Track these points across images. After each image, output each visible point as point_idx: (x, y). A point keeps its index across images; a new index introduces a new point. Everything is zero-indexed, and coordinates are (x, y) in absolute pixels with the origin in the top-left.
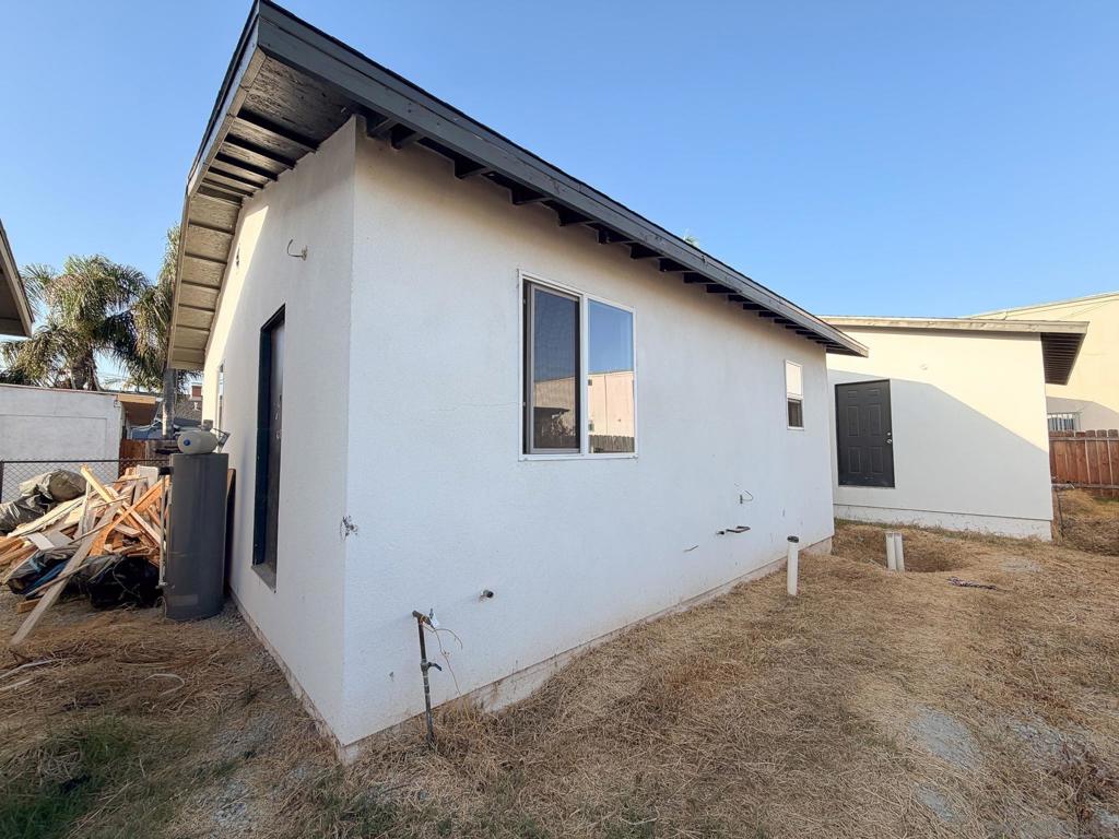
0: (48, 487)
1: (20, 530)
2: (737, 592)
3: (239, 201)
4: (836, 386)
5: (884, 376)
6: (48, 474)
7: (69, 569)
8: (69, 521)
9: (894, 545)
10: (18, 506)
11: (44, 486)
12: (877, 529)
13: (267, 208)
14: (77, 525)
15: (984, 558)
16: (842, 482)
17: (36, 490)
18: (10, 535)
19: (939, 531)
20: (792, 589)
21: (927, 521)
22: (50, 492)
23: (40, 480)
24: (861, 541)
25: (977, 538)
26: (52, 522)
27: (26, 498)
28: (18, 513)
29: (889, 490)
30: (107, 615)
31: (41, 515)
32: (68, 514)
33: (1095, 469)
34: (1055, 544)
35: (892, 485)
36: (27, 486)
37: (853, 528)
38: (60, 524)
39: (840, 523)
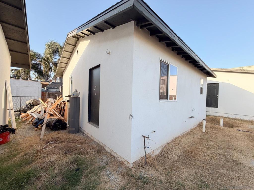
0: (33, 103)
1: (28, 112)
3: (78, 38)
6: (32, 100)
7: (45, 122)
8: (39, 110)
9: (222, 121)
10: (26, 107)
11: (32, 103)
12: (215, 117)
13: (90, 40)
14: (40, 111)
15: (243, 125)
16: (207, 106)
17: (30, 103)
18: (26, 113)
20: (204, 131)
22: (33, 104)
23: (30, 101)
26: (35, 110)
27: (28, 105)
28: (27, 108)
29: (217, 108)
30: (57, 132)
31: (31, 109)
32: (38, 109)
36: (27, 102)
37: (210, 117)
38: (37, 111)
39: (207, 116)
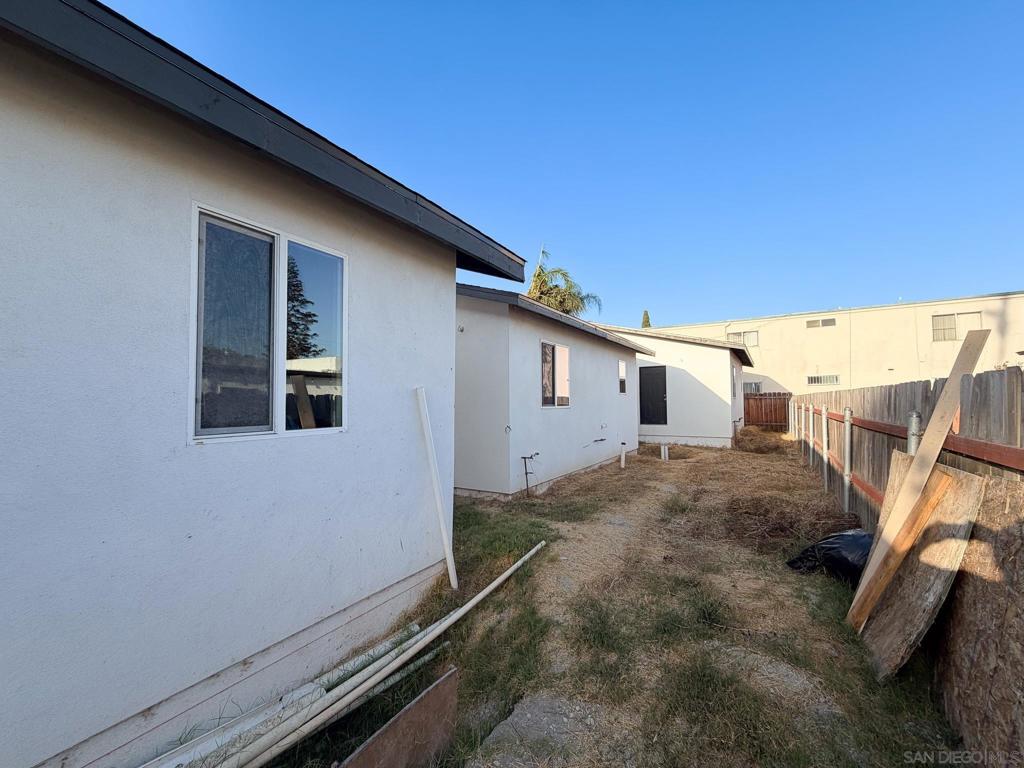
2: (601, 468)
4: (640, 368)
5: (662, 363)
9: (664, 451)
12: (657, 445)
15: (702, 454)
16: (642, 422)
19: (686, 446)
20: (623, 465)
21: (682, 441)
24: (649, 451)
25: (701, 448)
29: (664, 426)
33: (766, 414)
34: (732, 449)
35: (666, 423)
39: (640, 443)
